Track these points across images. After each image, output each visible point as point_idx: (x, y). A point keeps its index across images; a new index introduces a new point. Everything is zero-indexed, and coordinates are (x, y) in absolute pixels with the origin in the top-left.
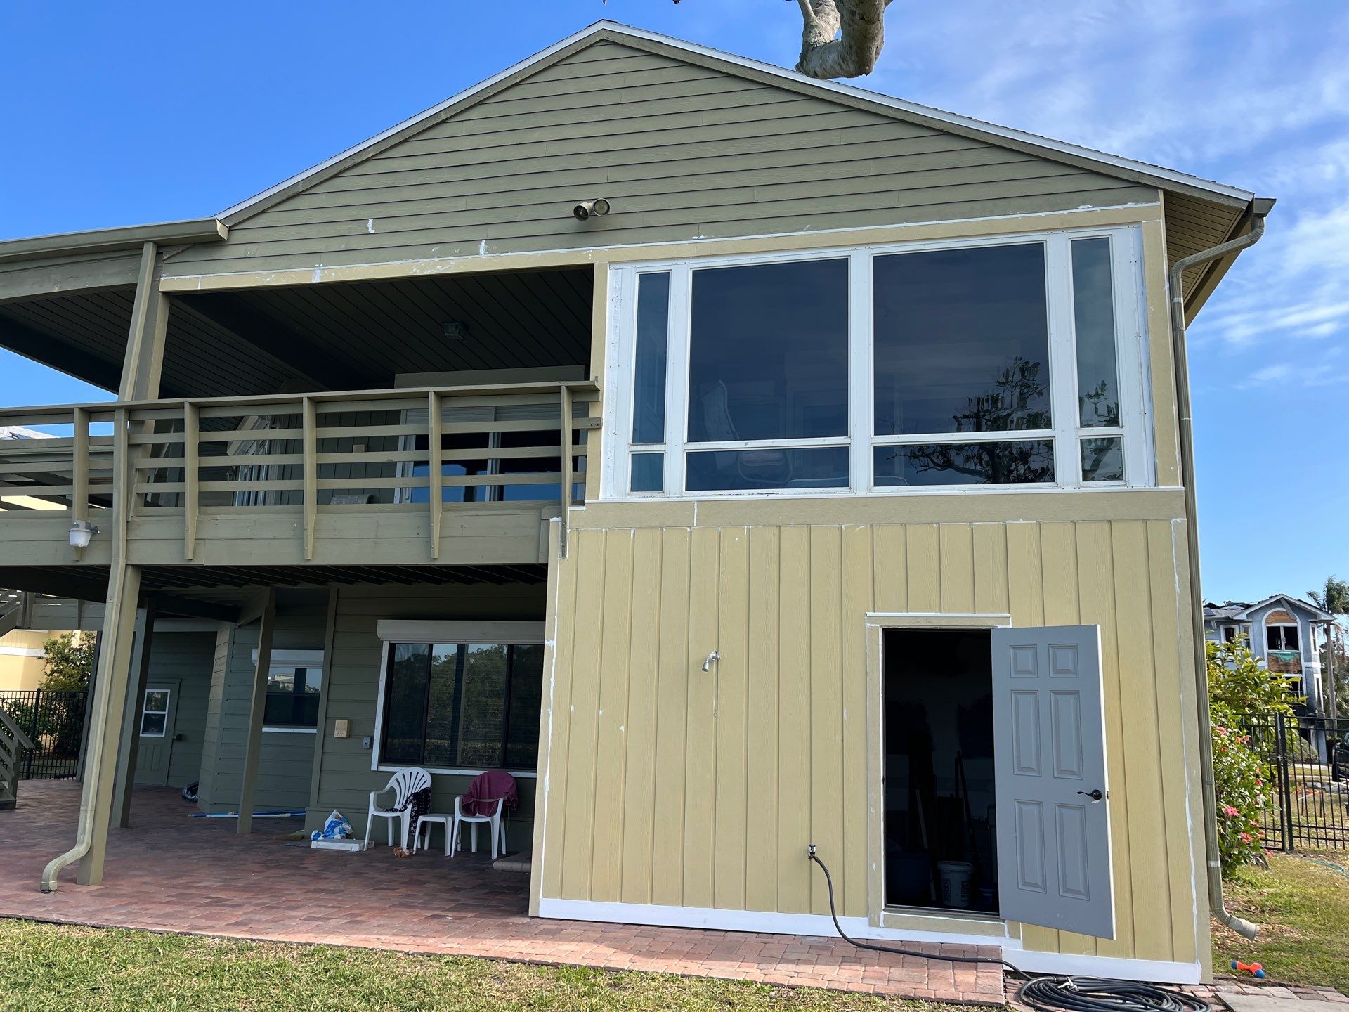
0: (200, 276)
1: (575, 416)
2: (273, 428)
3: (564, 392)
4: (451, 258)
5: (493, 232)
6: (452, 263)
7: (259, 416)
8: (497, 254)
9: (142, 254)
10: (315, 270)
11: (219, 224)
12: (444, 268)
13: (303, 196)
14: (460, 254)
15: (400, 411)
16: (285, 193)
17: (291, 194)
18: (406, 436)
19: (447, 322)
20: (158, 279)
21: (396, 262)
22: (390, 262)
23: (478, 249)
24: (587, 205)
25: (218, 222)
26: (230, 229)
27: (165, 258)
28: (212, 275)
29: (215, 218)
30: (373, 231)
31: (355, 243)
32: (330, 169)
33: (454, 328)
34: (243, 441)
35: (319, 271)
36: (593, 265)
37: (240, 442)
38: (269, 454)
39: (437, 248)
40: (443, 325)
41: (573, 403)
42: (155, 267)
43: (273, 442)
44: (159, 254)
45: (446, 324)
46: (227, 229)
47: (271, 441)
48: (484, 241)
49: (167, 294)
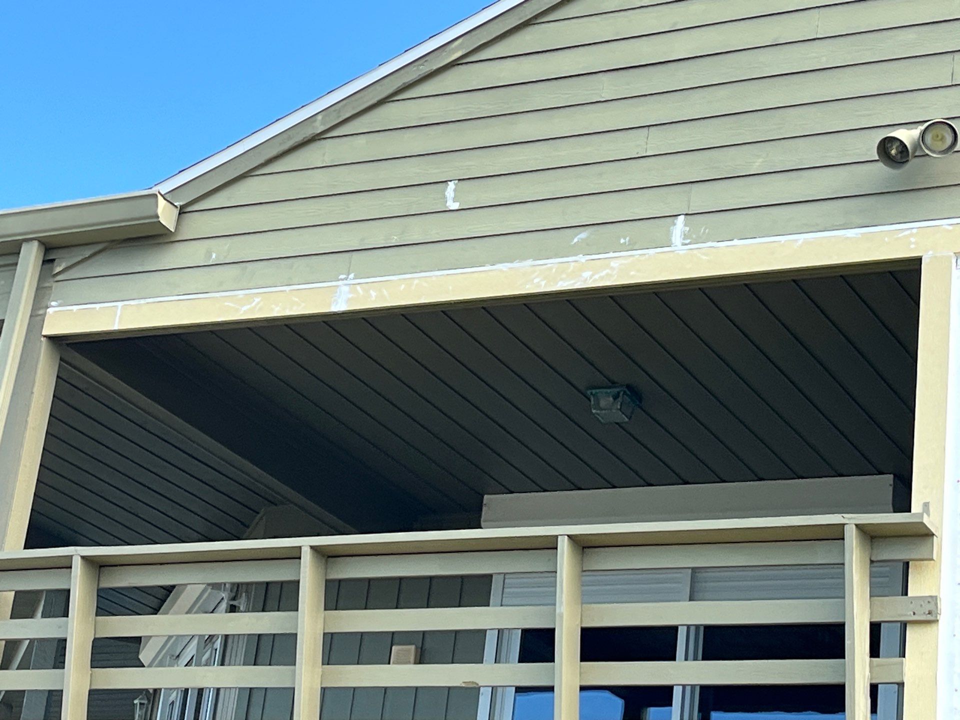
0: (120, 304)
1: (877, 590)
2: (233, 609)
3: (852, 537)
4: (611, 255)
5: (701, 199)
6: (614, 264)
7: (209, 584)
8: (710, 244)
9: (16, 264)
10: (337, 286)
11: (161, 202)
12: (597, 277)
13: (323, 142)
14: (631, 247)
15: (490, 576)
16: (289, 138)
17: (299, 138)
18: (500, 631)
19: (595, 388)
20: (41, 312)
21: (499, 266)
22: (488, 268)
23: (669, 234)
24: (907, 136)
25: (160, 198)
26: (182, 211)
27: (58, 269)
28: (142, 301)
29: (154, 190)
30: (455, 206)
31: (417, 231)
32: (377, 86)
33: (611, 399)
34: (170, 637)
35: (346, 289)
36: (919, 260)
37: (166, 638)
38: (222, 664)
39: (583, 235)
40: (589, 392)
41: (872, 562)
42: (37, 289)
43: (230, 641)
44: (47, 262)
45: (594, 391)
46: (176, 212)
47: (227, 636)
48: (681, 218)
49: (56, 340)
